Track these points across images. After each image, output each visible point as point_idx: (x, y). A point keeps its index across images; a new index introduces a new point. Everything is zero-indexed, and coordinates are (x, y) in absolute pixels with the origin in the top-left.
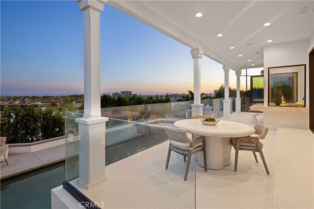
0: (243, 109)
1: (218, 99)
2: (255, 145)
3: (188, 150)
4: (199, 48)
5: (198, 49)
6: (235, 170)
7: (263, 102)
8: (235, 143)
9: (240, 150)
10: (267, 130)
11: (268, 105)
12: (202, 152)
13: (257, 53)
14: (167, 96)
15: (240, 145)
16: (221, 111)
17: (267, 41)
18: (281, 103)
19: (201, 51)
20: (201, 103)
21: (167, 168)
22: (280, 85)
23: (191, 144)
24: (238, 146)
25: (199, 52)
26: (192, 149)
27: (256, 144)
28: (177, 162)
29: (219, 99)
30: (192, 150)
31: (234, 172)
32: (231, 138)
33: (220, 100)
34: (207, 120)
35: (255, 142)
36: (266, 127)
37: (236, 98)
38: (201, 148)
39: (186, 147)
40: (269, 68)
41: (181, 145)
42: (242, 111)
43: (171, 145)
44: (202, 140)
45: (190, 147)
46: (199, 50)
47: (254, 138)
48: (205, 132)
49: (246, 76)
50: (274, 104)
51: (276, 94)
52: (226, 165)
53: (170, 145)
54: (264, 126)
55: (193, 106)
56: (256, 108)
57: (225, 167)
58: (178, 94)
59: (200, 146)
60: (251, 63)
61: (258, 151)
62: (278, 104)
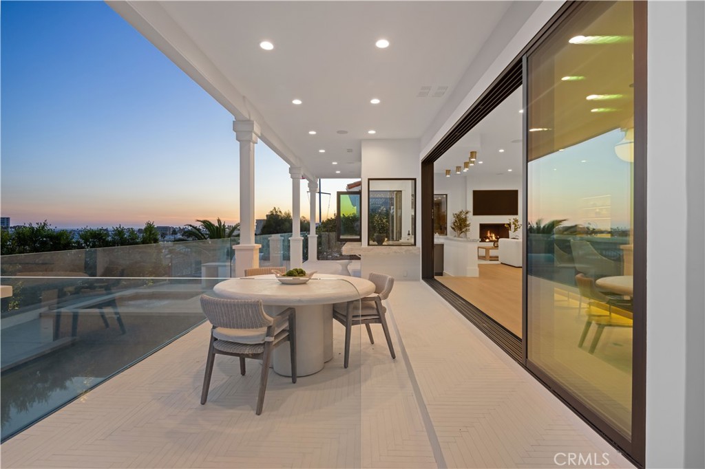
0: (321, 256)
1: (279, 235)
2: (375, 312)
3: (264, 344)
4: (252, 119)
5: (249, 123)
6: (346, 366)
7: (360, 240)
8: (344, 313)
9: (353, 324)
10: (392, 282)
11: (369, 245)
12: (288, 343)
13: (350, 151)
14: (150, 228)
15: (354, 317)
16: (285, 261)
17: (367, 131)
18: (383, 241)
19: (257, 129)
20: (256, 243)
21: (204, 402)
22: (382, 210)
23: (269, 328)
24: (350, 318)
25: (253, 129)
26: (271, 339)
27: (377, 310)
28: (224, 381)
29: (281, 236)
30: (272, 342)
31: (344, 370)
32: (334, 305)
33: (283, 238)
34: (290, 274)
35: (375, 306)
36: (390, 277)
37: (309, 234)
38: (287, 334)
39: (258, 337)
40: (369, 179)
41: (246, 335)
42: (318, 259)
43: (216, 339)
44: (288, 317)
45: (268, 334)
46: (253, 124)
47: (373, 299)
48: (298, 298)
49: (320, 193)
50: (376, 243)
51: (378, 225)
52: (328, 360)
53: (214, 339)
54: (386, 278)
55: (238, 250)
56: (352, 249)
57: (326, 364)
58: (170, 228)
59: (283, 331)
60: (336, 168)
61: (380, 322)
62: (380, 243)
